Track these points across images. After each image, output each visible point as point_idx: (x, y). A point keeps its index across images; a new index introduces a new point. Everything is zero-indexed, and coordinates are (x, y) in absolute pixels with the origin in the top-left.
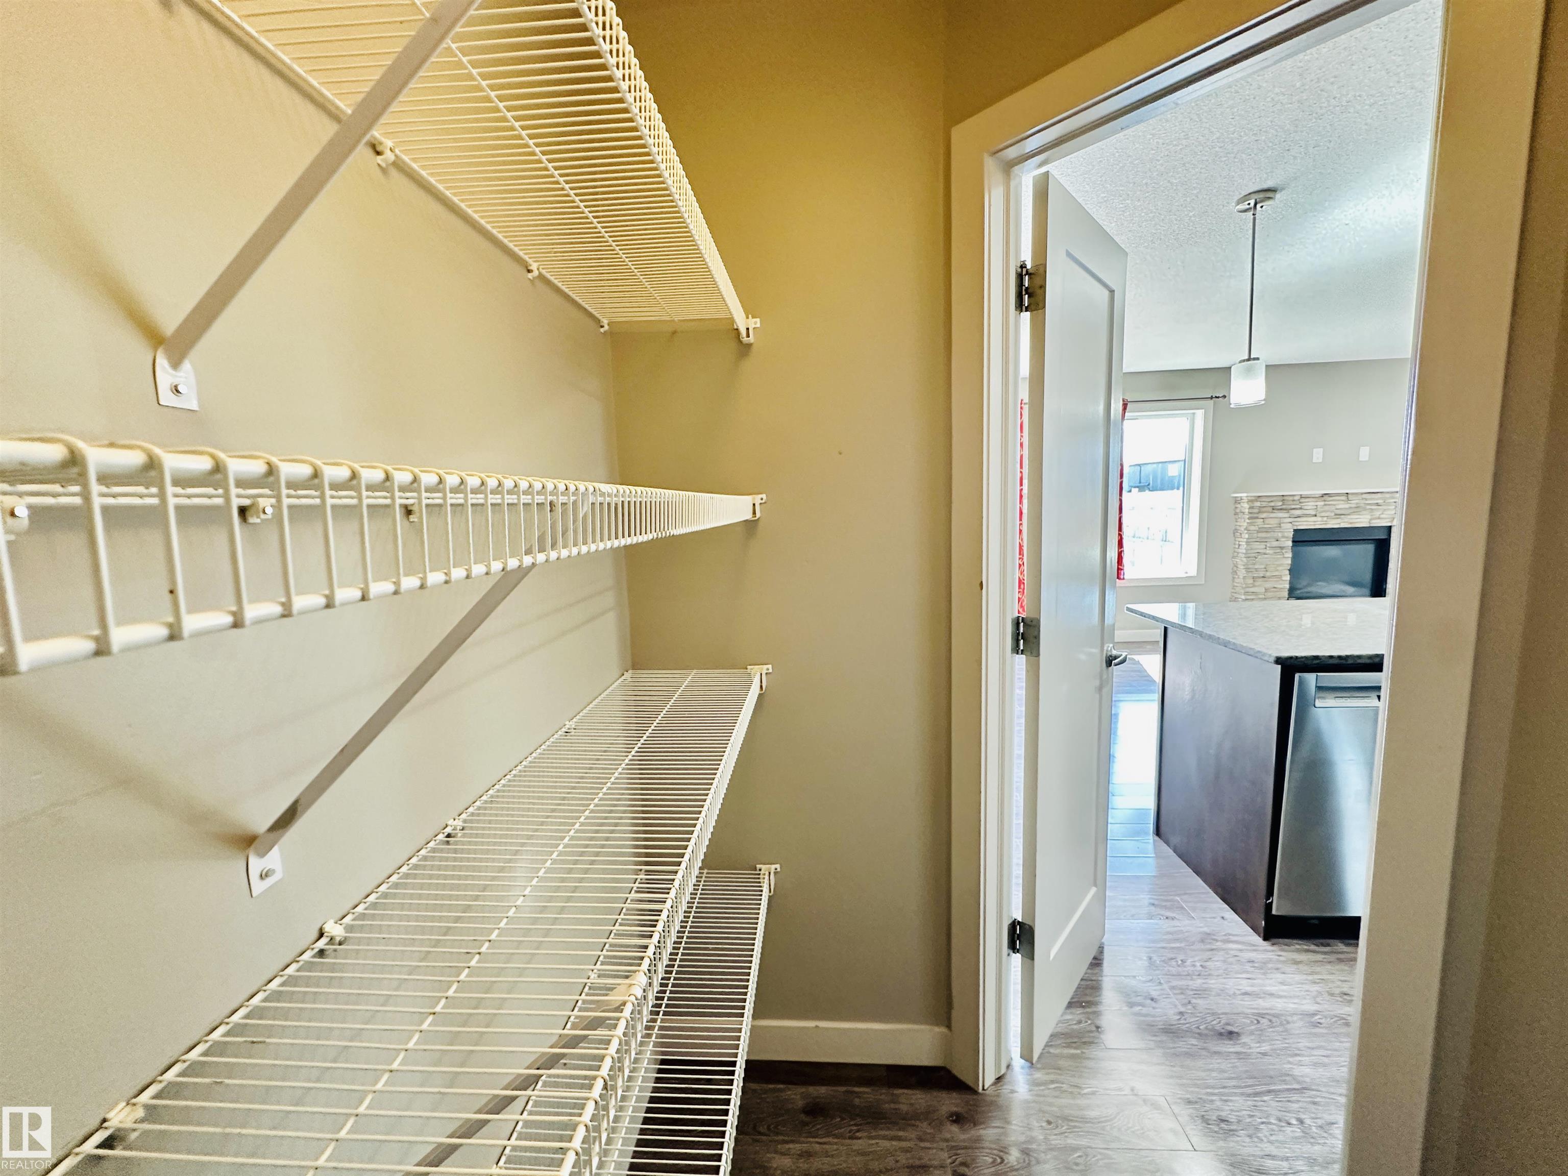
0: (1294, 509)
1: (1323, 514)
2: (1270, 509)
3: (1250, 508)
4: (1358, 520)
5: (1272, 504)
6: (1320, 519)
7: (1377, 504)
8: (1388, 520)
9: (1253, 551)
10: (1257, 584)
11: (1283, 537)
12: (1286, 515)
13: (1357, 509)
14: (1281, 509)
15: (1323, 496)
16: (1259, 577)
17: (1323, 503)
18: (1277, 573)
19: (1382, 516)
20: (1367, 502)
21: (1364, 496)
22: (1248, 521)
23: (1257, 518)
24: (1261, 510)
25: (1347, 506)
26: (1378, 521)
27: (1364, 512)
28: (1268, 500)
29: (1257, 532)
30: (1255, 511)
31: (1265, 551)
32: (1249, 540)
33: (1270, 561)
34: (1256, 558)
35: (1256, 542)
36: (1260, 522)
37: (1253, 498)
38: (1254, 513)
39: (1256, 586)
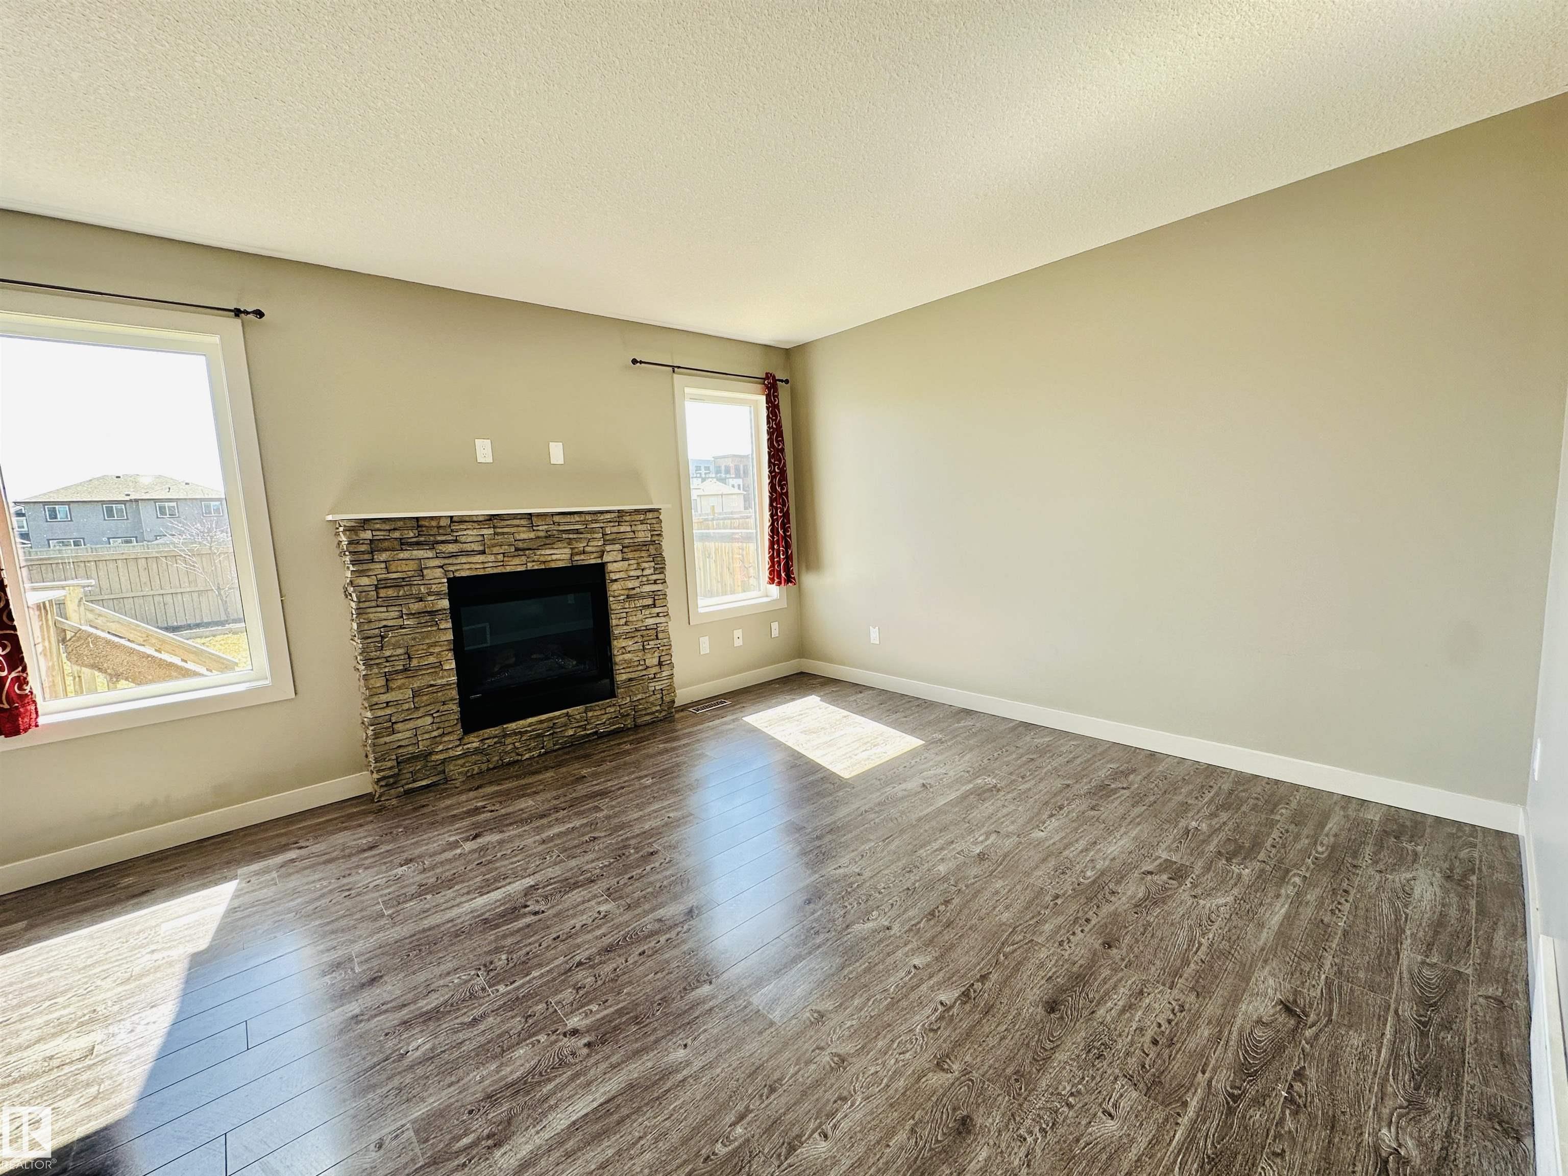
0: (443, 542)
1: (495, 550)
2: (396, 544)
3: (350, 543)
4: (554, 557)
5: (397, 534)
6: (492, 558)
7: (577, 531)
8: (595, 555)
9: (373, 626)
10: (393, 685)
11: (429, 594)
12: (430, 554)
13: (549, 540)
14: (418, 543)
15: (492, 517)
16: (397, 672)
17: (491, 531)
18: (432, 659)
19: (588, 549)
20: (561, 528)
21: (556, 519)
22: (352, 568)
23: (372, 561)
24: (374, 546)
25: (532, 535)
26: (582, 557)
27: (560, 545)
28: (388, 527)
29: (377, 588)
30: (363, 548)
31: (399, 622)
32: (362, 605)
33: (414, 639)
34: (383, 637)
35: (378, 606)
36: (378, 568)
37: (353, 524)
38: (363, 553)
39: (393, 689)
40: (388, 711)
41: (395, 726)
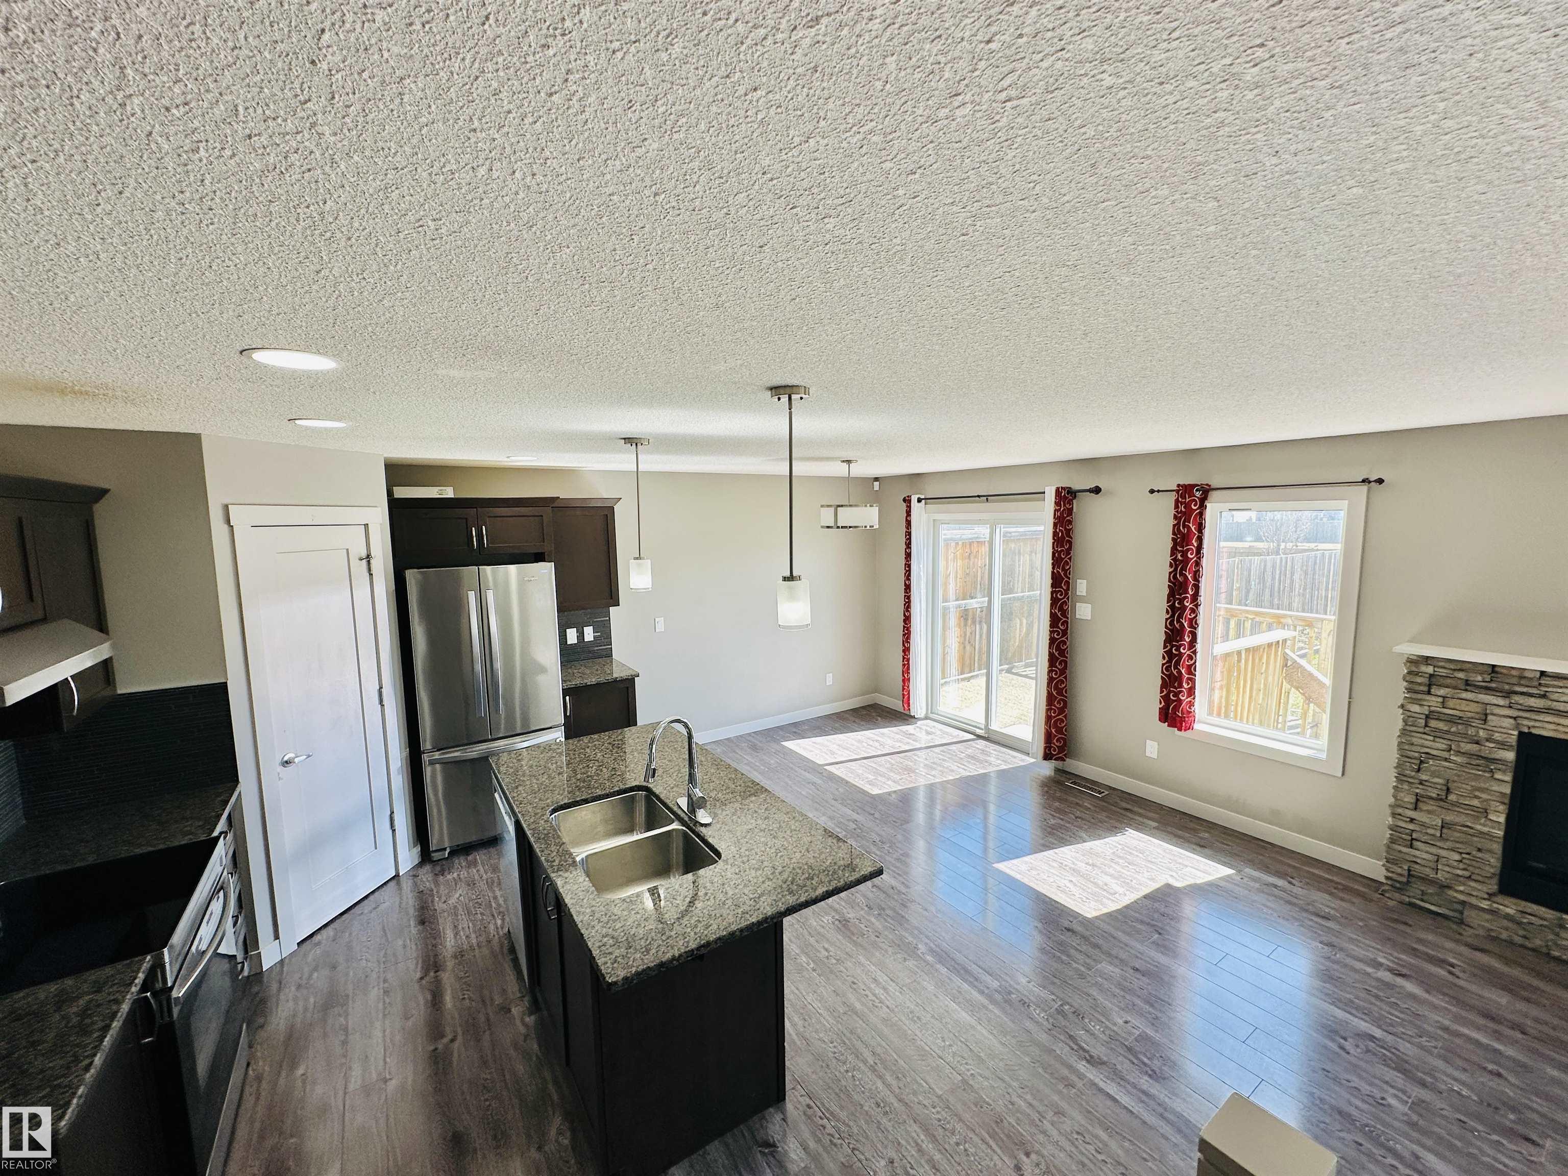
0: (1523, 694)
2: (1460, 684)
3: (1409, 673)
10: (1423, 807)
12: (1501, 702)
14: (1487, 688)
16: (1430, 798)
18: (1474, 803)
22: (1405, 694)
24: (1434, 681)
28: (1452, 667)
29: (1427, 717)
30: (1419, 680)
31: (1445, 754)
32: (1408, 728)
33: (1459, 776)
34: (1421, 762)
35: (1424, 733)
36: (1433, 702)
37: (1415, 658)
38: (1420, 684)
39: (1421, 810)
40: (1411, 826)
41: (1415, 843)
